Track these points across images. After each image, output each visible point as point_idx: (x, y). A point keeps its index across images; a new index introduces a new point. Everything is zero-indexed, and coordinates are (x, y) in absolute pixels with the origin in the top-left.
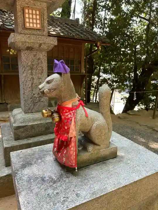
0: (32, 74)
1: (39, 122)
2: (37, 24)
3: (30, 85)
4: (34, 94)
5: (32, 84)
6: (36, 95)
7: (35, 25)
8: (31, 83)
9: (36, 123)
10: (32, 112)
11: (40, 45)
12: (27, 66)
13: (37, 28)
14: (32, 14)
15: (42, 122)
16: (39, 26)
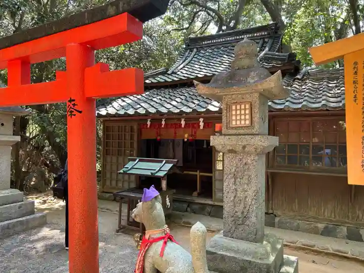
0: (235, 183)
1: (232, 255)
2: (245, 120)
3: (232, 198)
4: (236, 212)
5: (235, 197)
6: (239, 214)
7: (243, 122)
8: (233, 195)
9: (228, 254)
10: (233, 237)
11: (244, 147)
12: (230, 174)
13: (240, 126)
14: (240, 109)
15: (237, 256)
16: (248, 122)
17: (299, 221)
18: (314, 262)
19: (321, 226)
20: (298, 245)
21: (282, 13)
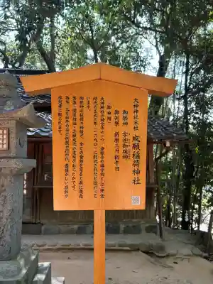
2: (3, 144)
16: (5, 146)
17: (59, 226)
18: (69, 258)
19: (76, 227)
20: (58, 246)
21: (56, 66)
